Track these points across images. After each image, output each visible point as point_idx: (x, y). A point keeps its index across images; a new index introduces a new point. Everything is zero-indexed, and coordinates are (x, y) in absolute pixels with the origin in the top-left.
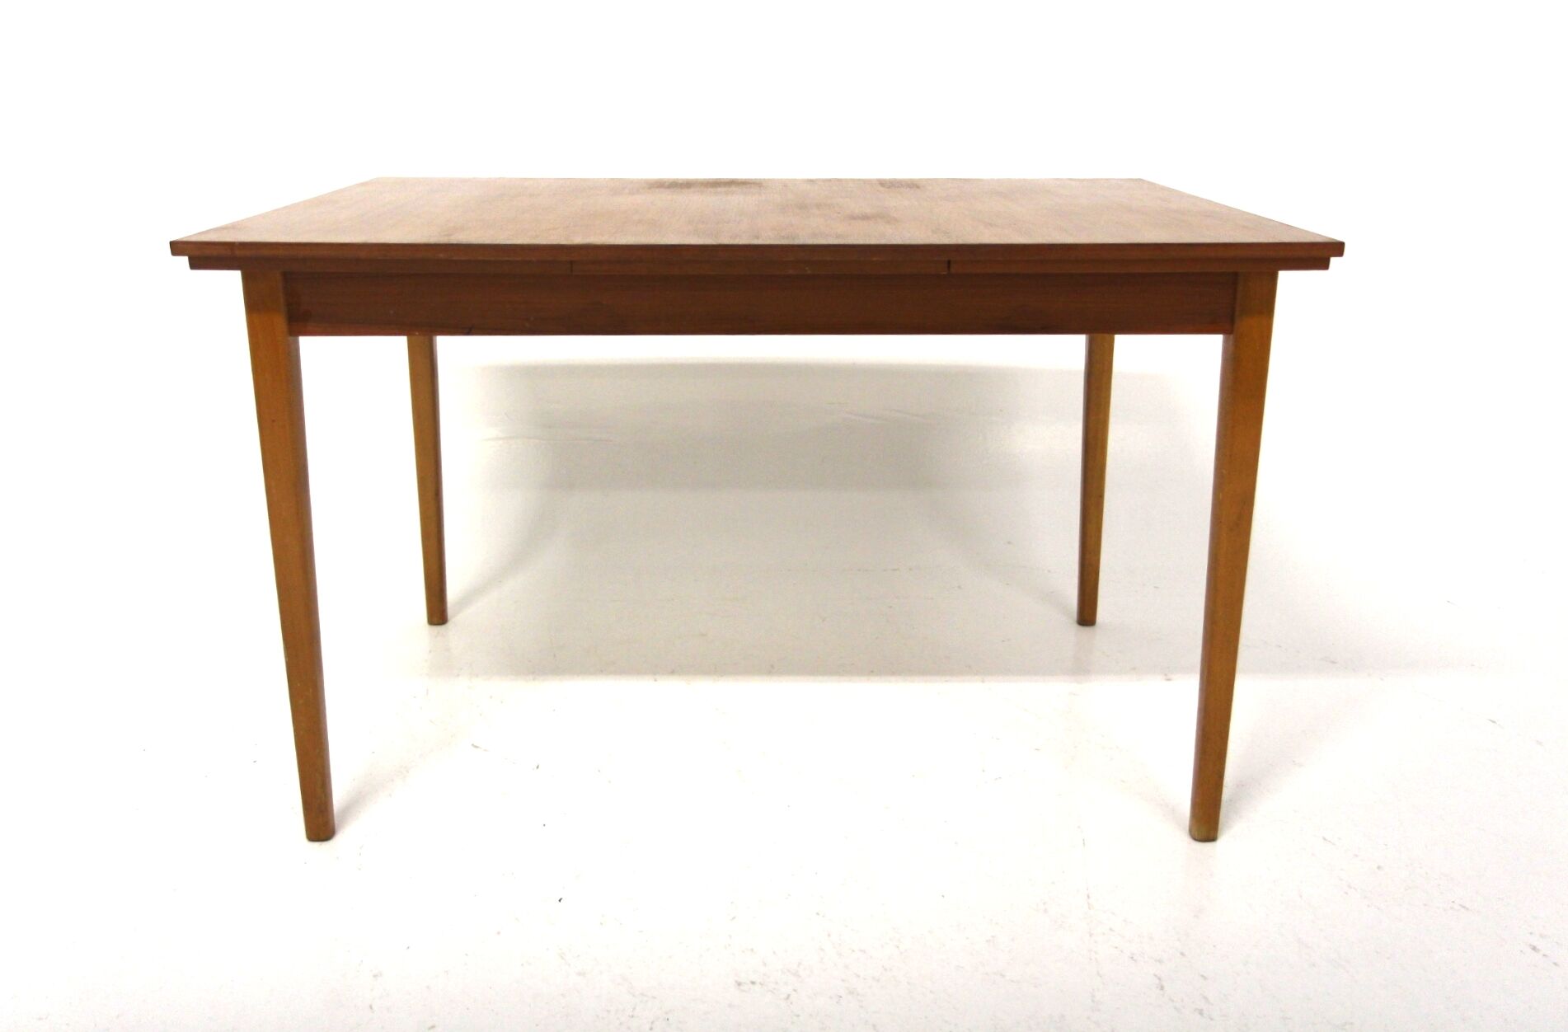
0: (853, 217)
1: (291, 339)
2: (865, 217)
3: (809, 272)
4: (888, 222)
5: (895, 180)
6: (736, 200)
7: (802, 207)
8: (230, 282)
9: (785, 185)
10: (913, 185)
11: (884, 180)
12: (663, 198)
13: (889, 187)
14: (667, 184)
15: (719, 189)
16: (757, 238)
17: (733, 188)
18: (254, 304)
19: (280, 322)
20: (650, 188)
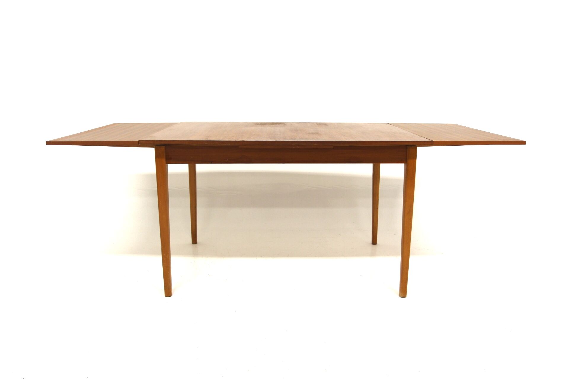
0: (310, 134)
1: (166, 164)
2: (313, 134)
3: (298, 148)
4: (318, 135)
5: (321, 123)
6: (279, 128)
7: (296, 131)
8: (152, 151)
9: (291, 124)
10: (325, 124)
11: (318, 123)
12: (260, 128)
13: (319, 125)
14: (259, 124)
15: (274, 125)
16: (285, 139)
17: (277, 125)
18: (157, 156)
19: (164, 160)
20: (255, 125)
